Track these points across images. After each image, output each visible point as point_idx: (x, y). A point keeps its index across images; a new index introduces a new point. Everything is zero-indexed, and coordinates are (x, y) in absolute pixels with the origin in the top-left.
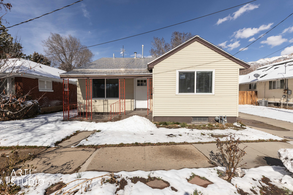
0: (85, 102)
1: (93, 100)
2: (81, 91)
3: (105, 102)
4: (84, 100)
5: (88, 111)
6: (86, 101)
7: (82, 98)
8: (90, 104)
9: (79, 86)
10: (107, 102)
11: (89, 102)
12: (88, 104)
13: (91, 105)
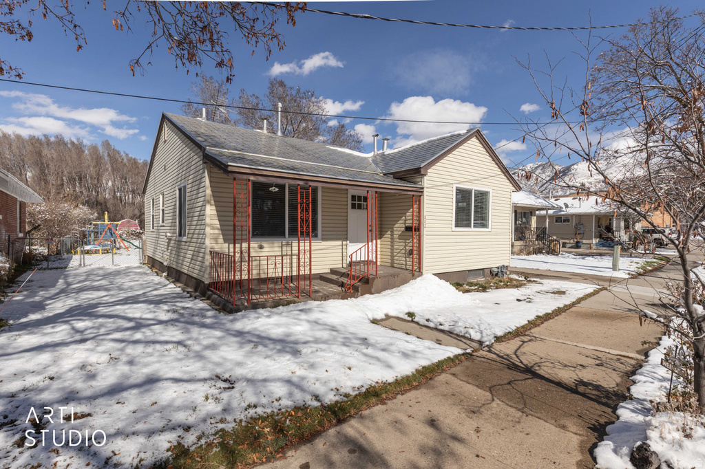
0: (229, 248)
1: (254, 245)
2: (218, 216)
3: (284, 249)
4: (227, 245)
5: (237, 278)
6: (232, 246)
7: (221, 237)
8: (246, 255)
9: (213, 202)
10: (289, 249)
11: (241, 248)
12: (238, 255)
13: (247, 259)
